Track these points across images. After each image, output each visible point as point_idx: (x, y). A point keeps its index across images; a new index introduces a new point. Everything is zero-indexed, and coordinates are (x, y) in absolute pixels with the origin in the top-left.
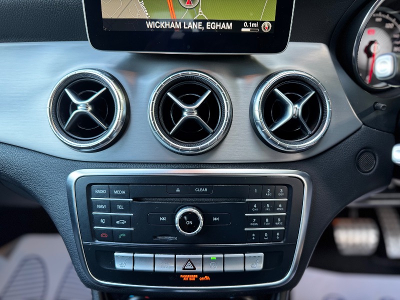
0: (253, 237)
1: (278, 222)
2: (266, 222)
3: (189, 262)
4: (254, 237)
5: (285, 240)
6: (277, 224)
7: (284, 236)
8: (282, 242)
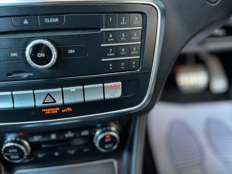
0: (110, 67)
1: (133, 51)
2: (122, 52)
3: (49, 96)
4: (112, 67)
5: (141, 68)
6: (132, 53)
7: (140, 64)
8: (138, 70)
